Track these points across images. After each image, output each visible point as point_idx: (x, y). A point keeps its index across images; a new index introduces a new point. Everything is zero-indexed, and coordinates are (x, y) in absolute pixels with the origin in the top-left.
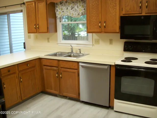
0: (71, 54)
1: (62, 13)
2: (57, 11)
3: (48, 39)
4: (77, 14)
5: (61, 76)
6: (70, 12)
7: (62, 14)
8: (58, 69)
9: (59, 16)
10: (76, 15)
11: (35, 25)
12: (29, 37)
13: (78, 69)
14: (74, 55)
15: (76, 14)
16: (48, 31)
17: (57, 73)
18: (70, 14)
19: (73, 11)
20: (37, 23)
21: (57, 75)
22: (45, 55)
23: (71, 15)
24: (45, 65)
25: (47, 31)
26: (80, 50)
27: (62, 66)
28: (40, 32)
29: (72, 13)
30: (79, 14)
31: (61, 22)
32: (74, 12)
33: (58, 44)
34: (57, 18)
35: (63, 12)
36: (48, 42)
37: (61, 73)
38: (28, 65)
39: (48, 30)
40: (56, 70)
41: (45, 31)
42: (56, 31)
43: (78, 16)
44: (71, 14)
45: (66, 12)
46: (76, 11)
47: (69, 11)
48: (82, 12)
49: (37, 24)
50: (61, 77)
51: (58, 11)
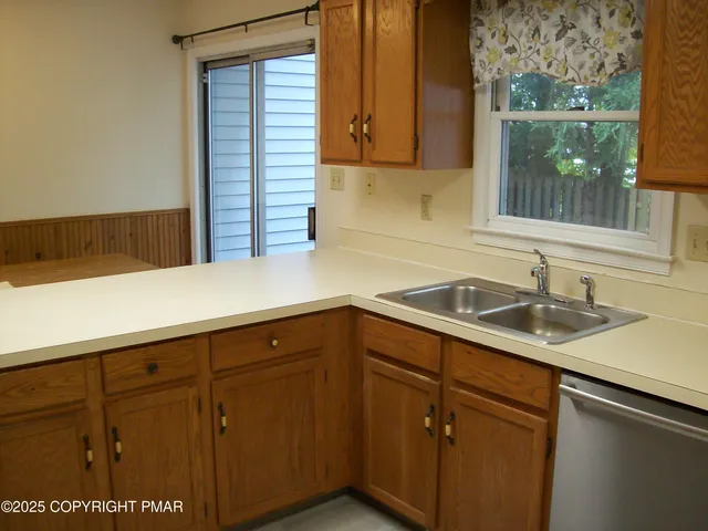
0: (529, 306)
1: (507, 57)
2: (481, 45)
3: (426, 200)
4: (589, 63)
5: (448, 429)
6: (548, 51)
7: (505, 63)
8: (441, 387)
9: (487, 73)
10: (585, 71)
11: (355, 118)
12: (337, 183)
13: (550, 412)
14: (547, 310)
15: (581, 67)
16: (415, 161)
17: (432, 407)
18: (549, 65)
19: (568, 46)
20: (368, 111)
21: (427, 420)
22: (379, 296)
23: (552, 71)
24: (373, 353)
25: (410, 160)
26: (588, 282)
27: (459, 374)
28: (374, 159)
29: (561, 57)
30: (602, 65)
31: (498, 109)
32: (570, 49)
33: (472, 232)
34: (476, 85)
35: (511, 50)
36: (426, 215)
37: (453, 415)
38: (275, 343)
39: (416, 149)
40: (427, 393)
41: (403, 160)
42: (467, 159)
43: (597, 80)
44: (555, 62)
45: (530, 52)
46: (585, 48)
47: (542, 49)
48: (620, 55)
49: (366, 117)
50: (451, 440)
51: (486, 44)
